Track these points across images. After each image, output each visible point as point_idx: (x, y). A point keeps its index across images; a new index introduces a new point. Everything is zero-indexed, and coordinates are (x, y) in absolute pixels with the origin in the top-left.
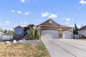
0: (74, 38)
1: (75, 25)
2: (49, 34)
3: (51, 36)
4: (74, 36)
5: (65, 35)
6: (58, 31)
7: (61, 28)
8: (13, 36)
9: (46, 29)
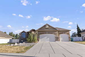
0: (72, 41)
1: (77, 26)
2: (46, 37)
3: (48, 39)
4: (71, 38)
5: (62, 38)
6: (55, 34)
7: (57, 32)
8: (19, 40)
9: (44, 33)
